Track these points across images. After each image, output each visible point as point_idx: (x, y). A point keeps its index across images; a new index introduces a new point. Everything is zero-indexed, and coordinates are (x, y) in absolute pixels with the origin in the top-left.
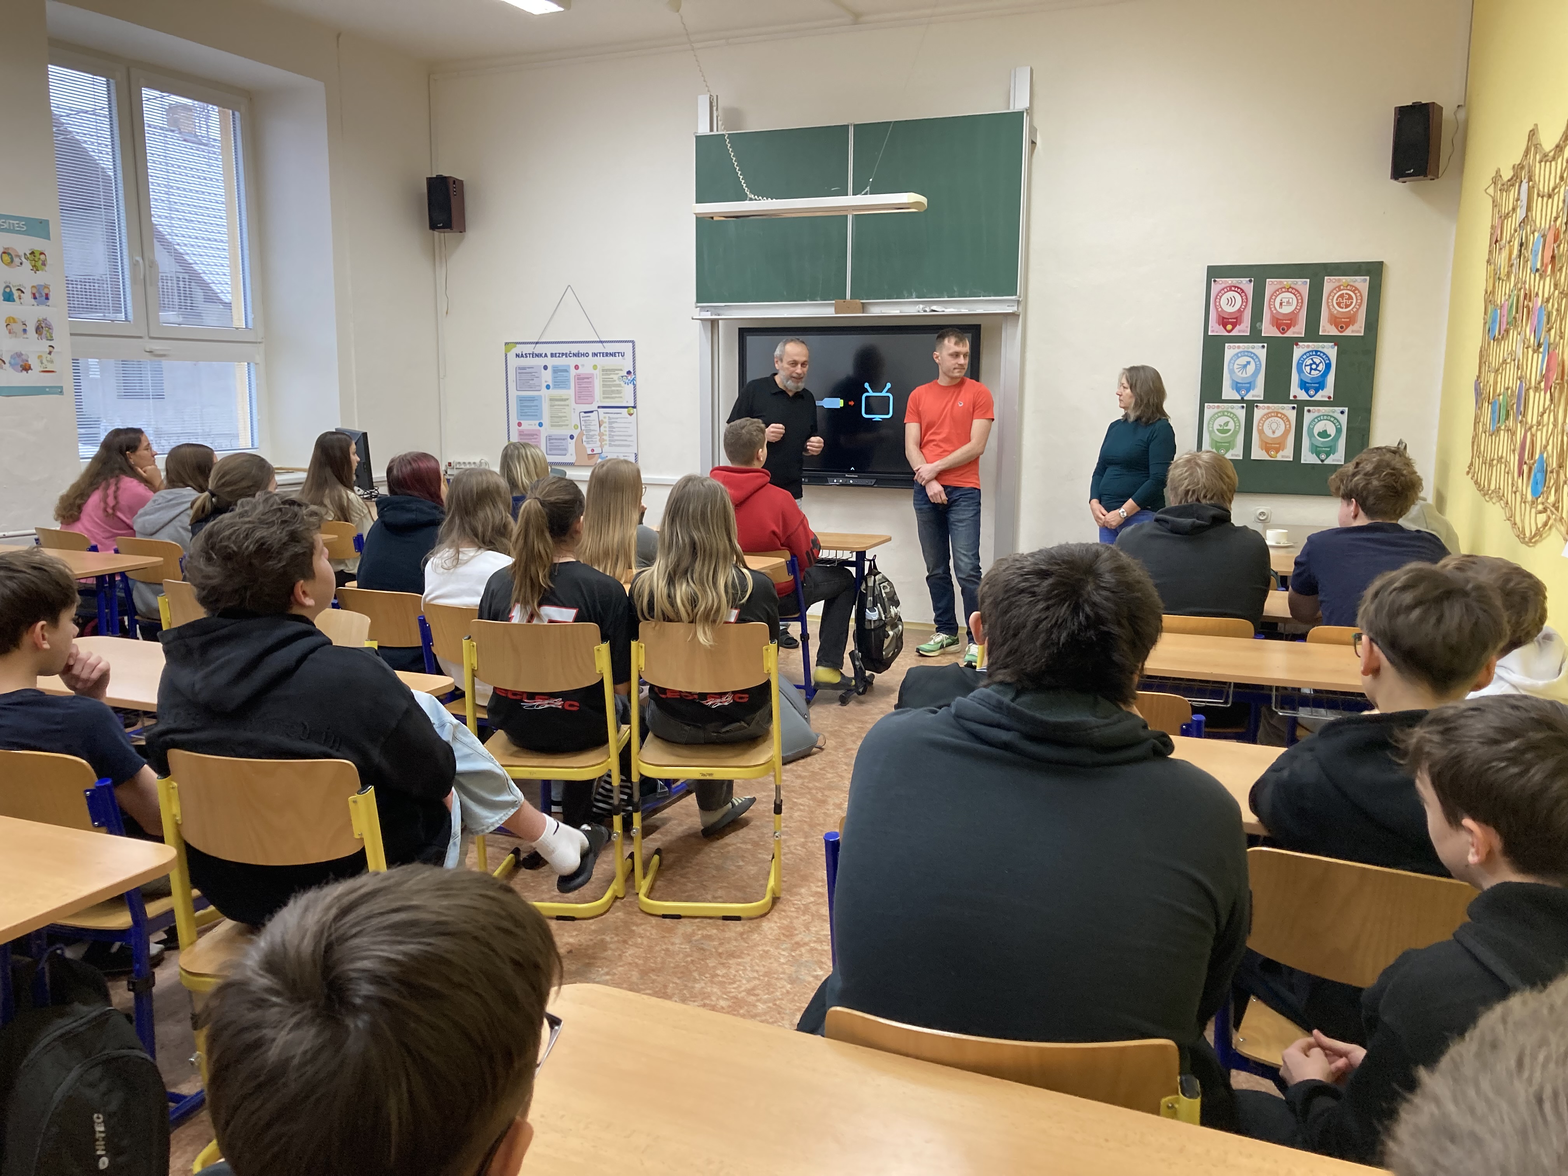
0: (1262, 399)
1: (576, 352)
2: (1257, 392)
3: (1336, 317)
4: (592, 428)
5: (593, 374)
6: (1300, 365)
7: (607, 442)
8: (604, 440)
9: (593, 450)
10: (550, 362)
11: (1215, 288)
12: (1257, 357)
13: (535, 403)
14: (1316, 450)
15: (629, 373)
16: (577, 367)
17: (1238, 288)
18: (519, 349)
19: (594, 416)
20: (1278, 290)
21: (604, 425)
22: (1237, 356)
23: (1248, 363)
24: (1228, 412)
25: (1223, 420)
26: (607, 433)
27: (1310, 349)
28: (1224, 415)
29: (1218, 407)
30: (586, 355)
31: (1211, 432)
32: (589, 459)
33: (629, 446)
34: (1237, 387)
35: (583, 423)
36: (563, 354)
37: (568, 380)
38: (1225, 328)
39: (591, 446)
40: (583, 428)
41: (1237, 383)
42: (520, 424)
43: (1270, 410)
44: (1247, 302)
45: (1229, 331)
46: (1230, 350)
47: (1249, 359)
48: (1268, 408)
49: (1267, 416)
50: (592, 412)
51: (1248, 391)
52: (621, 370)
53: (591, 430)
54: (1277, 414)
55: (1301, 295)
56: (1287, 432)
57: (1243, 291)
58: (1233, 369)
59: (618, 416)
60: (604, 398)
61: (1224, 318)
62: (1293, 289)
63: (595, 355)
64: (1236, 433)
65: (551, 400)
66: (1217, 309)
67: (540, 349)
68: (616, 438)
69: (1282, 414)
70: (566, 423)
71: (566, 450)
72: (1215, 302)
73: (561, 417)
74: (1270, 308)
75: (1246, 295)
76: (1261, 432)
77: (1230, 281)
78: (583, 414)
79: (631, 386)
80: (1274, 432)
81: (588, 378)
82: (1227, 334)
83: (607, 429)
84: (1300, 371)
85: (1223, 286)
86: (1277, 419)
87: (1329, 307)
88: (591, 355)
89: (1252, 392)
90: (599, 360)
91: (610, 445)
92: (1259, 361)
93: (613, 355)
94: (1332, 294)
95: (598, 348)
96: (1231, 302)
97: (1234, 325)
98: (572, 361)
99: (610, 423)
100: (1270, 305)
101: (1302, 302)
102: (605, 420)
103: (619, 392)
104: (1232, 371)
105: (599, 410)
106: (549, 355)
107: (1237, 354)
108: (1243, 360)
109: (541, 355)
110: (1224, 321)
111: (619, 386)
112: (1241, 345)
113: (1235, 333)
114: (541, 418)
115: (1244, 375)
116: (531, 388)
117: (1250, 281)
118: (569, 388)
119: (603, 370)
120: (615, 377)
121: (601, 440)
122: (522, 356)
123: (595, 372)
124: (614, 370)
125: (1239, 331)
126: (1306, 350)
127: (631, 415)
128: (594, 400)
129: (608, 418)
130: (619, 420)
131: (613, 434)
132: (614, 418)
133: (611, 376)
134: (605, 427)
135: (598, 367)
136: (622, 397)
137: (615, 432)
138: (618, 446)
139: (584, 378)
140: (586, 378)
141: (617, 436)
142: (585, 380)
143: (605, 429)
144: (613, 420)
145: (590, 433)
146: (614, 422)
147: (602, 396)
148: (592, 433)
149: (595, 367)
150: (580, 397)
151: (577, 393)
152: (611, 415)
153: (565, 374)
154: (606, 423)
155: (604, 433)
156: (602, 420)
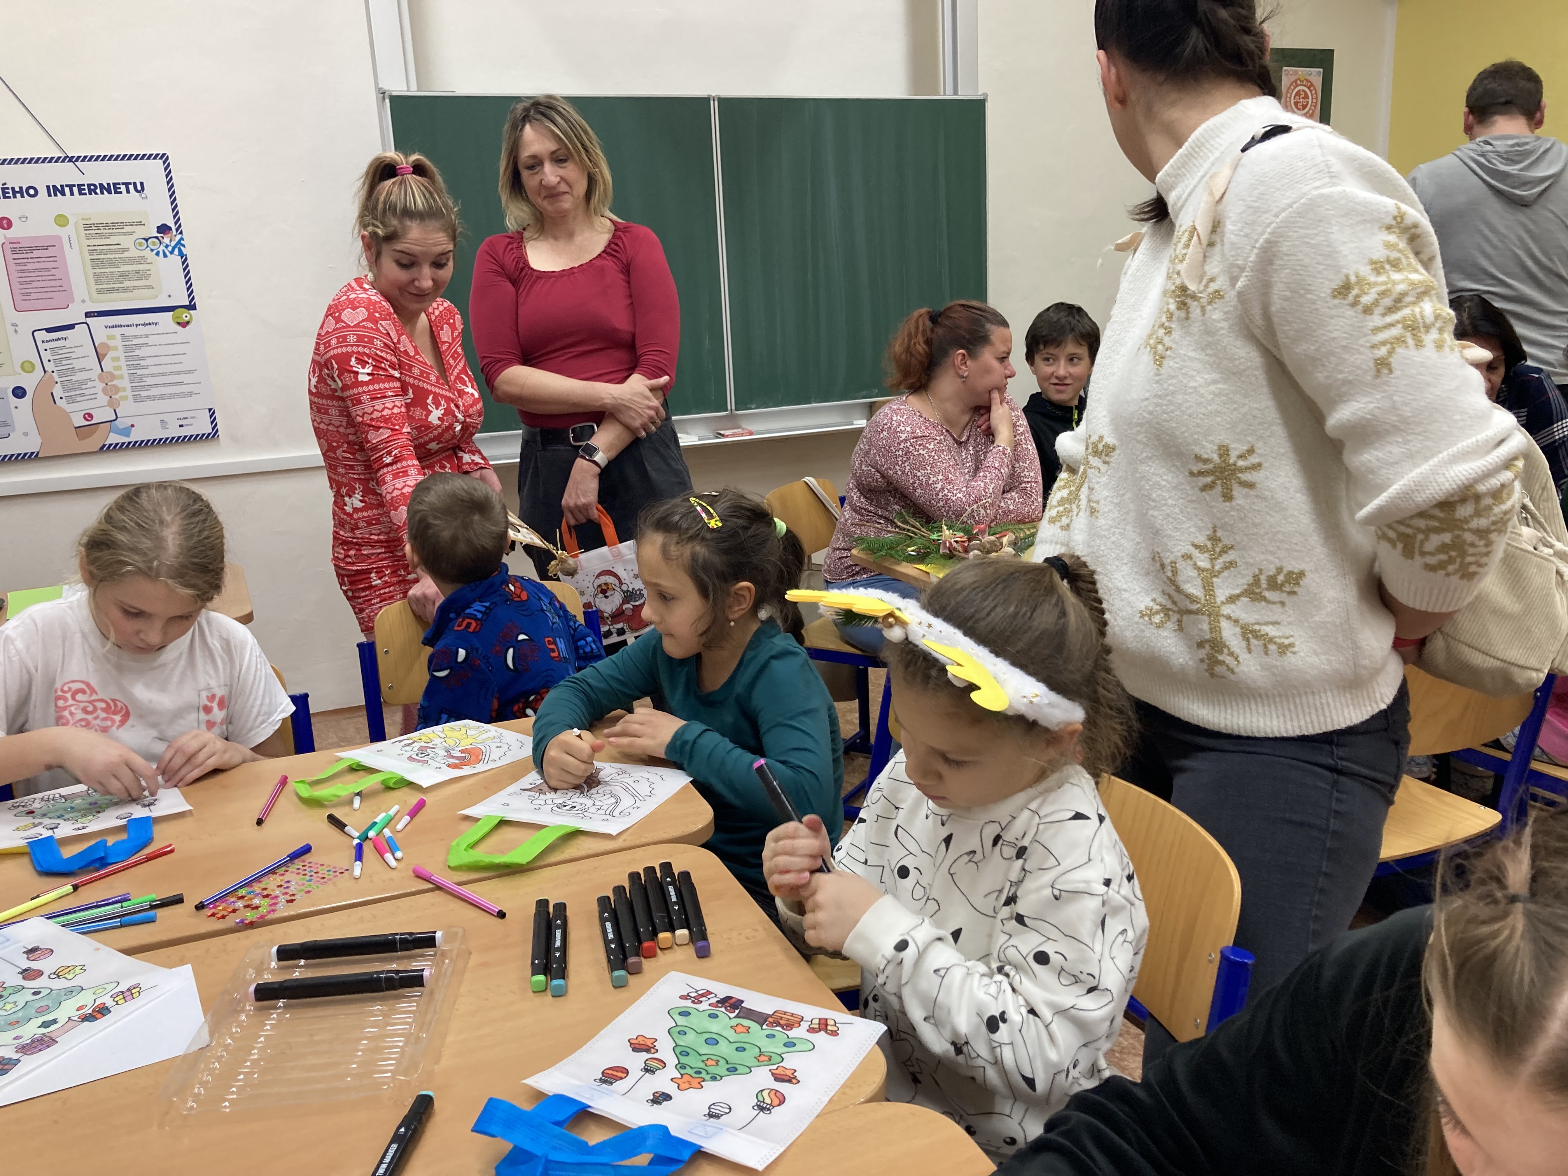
4: (77, 364)
5: (58, 238)
7: (129, 393)
8: (117, 389)
9: (89, 416)
15: (163, 229)
16: (5, 223)
19: (78, 335)
21: (112, 354)
26: (125, 372)
30: (31, 192)
32: (81, 437)
33: (191, 394)
35: (45, 356)
39: (85, 406)
40: (49, 367)
50: (71, 327)
52: (140, 224)
53: (73, 371)
59: (149, 329)
60: (100, 292)
63: (55, 191)
68: (150, 381)
71: (5, 424)
78: (41, 336)
79: (176, 259)
81: (46, 248)
83: (123, 363)
88: (43, 191)
90: (71, 200)
91: (137, 399)
93: (112, 188)
94: (1290, 91)
95: (65, 174)
99: (128, 348)
102: (111, 343)
103: (142, 275)
105: (89, 320)
111: (142, 260)
119: (87, 227)
120: (125, 241)
121: (111, 391)
123: (63, 232)
124: (120, 225)
127: (184, 324)
128: (71, 299)
129: (119, 337)
130: (150, 340)
131: (140, 372)
132: (136, 337)
133: (113, 240)
134: (115, 359)
135: (72, 221)
136: (150, 287)
137: (144, 367)
138: (162, 397)
139: (31, 249)
140: (37, 248)
141: (153, 375)
142: (36, 253)
143: (116, 364)
144: (135, 342)
145: (74, 378)
146: (139, 346)
147: (94, 287)
148: (79, 377)
149: (61, 220)
150: (29, 294)
151: (16, 286)
152: (127, 331)
154: (116, 348)
155: (116, 373)
156: (104, 345)
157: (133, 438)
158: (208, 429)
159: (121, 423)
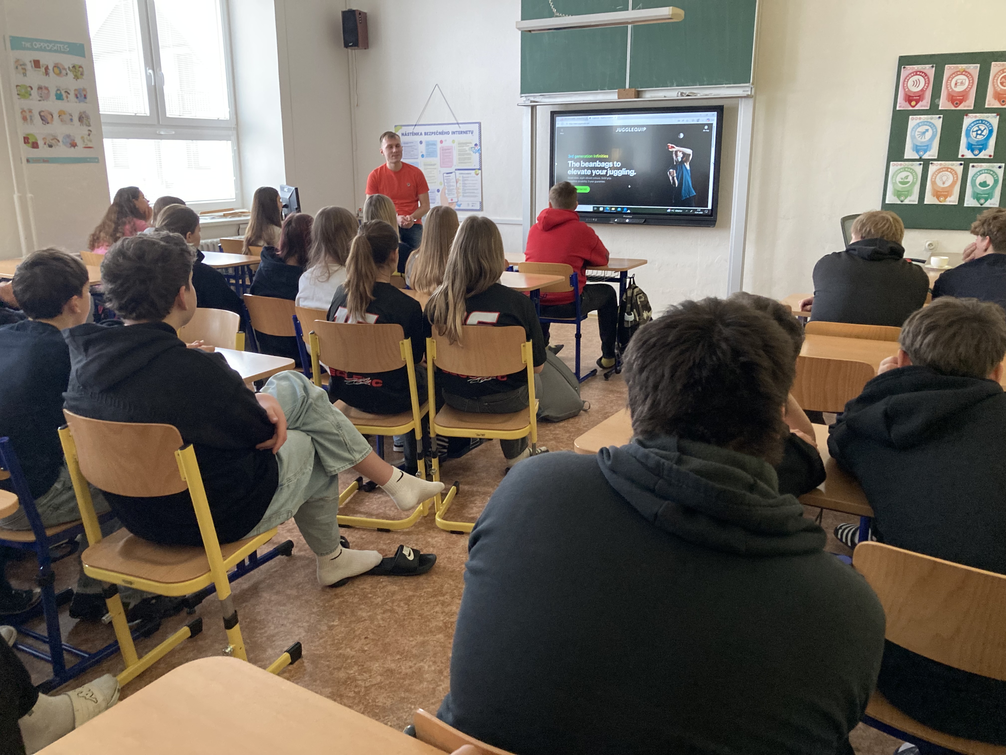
0: (936, 158)
1: (441, 131)
2: (933, 153)
3: (999, 94)
4: (452, 184)
5: (452, 147)
6: (968, 131)
7: (462, 194)
9: (452, 200)
10: (424, 138)
11: (904, 73)
12: (934, 126)
14: (977, 197)
15: (476, 145)
16: (441, 142)
17: (923, 72)
18: (403, 130)
19: (452, 176)
20: (954, 73)
22: (918, 125)
23: (927, 130)
24: (908, 168)
25: (904, 174)
26: (461, 188)
27: (977, 119)
28: (905, 171)
29: (901, 165)
30: (448, 133)
31: (894, 184)
32: (449, 206)
33: (477, 196)
34: (917, 149)
35: (445, 181)
36: (432, 133)
37: (436, 151)
38: (910, 104)
39: (451, 196)
40: (446, 184)
41: (917, 146)
43: (942, 166)
44: (929, 84)
45: (913, 107)
46: (913, 121)
47: (927, 127)
48: (941, 164)
49: (939, 171)
50: (451, 173)
51: (925, 152)
52: (471, 143)
53: (451, 186)
54: (947, 169)
55: (972, 77)
56: (954, 183)
57: (926, 75)
58: (914, 135)
59: (469, 175)
60: (459, 163)
61: (910, 96)
62: (966, 72)
63: (454, 133)
64: (914, 184)
65: (425, 165)
66: (905, 90)
67: (416, 130)
68: (467, 191)
69: (952, 169)
70: (435, 181)
72: (904, 84)
74: (947, 88)
75: (928, 78)
76: (934, 183)
77: (916, 67)
78: (445, 175)
79: (478, 154)
80: (944, 183)
81: (449, 149)
82: (911, 108)
83: (461, 185)
84: (968, 135)
85: (911, 71)
86: (947, 173)
87: (994, 85)
88: (451, 133)
89: (928, 153)
90: (456, 136)
91: (463, 196)
92: (936, 128)
93: (466, 132)
94: (997, 76)
95: (456, 128)
96: (916, 83)
97: (917, 102)
98: (439, 138)
99: (463, 180)
100: (947, 85)
101: (973, 83)
102: (460, 179)
103: (470, 159)
104: (913, 137)
105: (456, 171)
106: (423, 134)
107: (918, 124)
108: (922, 129)
109: (418, 134)
110: (909, 99)
111: (470, 154)
112: (922, 116)
113: (917, 108)
115: (923, 140)
116: (411, 157)
117: (933, 67)
118: (436, 156)
119: (459, 144)
120: (467, 148)
121: (458, 193)
122: (406, 135)
123: (453, 145)
124: (466, 143)
125: (922, 106)
126: (974, 119)
127: (477, 174)
128: (453, 165)
129: (462, 177)
130: (469, 179)
131: (465, 188)
132: (466, 177)
133: (464, 148)
134: (459, 183)
135: (456, 141)
136: (470, 162)
138: (470, 196)
139: (446, 150)
141: (468, 189)
145: (450, 188)
146: (466, 180)
147: (458, 161)
148: (452, 188)
149: (454, 141)
150: (444, 163)
151: (442, 160)
152: (464, 176)
153: (434, 147)
156: (458, 179)
157: (461, 208)
158: (479, 208)
159: (459, 203)
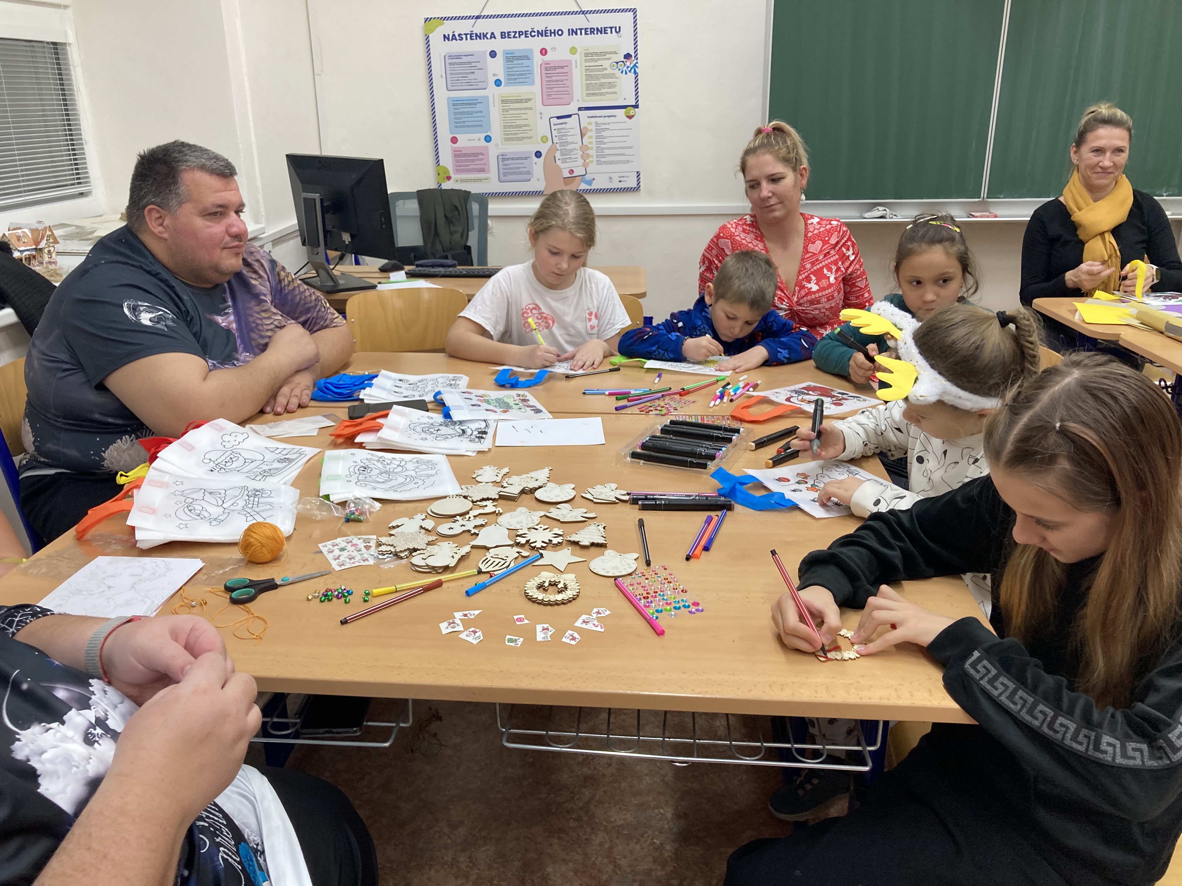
1: (541, 28)
4: (570, 139)
5: (570, 61)
8: (588, 156)
9: (571, 171)
10: (500, 45)
13: (478, 107)
15: (628, 56)
16: (543, 52)
18: (448, 28)
19: (573, 121)
21: (589, 134)
30: (558, 33)
32: (566, 184)
33: (628, 162)
35: (555, 133)
36: (521, 33)
37: (531, 72)
39: (570, 165)
42: (454, 140)
50: (569, 116)
52: (616, 53)
53: (567, 143)
59: (612, 119)
60: (588, 95)
63: (573, 32)
65: (503, 101)
67: (481, 27)
68: (607, 152)
70: (529, 134)
71: (529, 173)
73: (521, 126)
78: (554, 121)
79: (632, 76)
81: (563, 67)
83: (594, 140)
88: (566, 32)
90: (580, 38)
91: (599, 163)
93: (602, 31)
95: (579, 22)
98: (536, 43)
99: (598, 131)
102: (589, 127)
103: (612, 85)
105: (580, 112)
106: (498, 35)
109: (485, 36)
111: (612, 76)
114: (489, 129)
116: (471, 86)
118: (533, 83)
119: (586, 55)
120: (606, 64)
121: (585, 156)
122: (454, 37)
123: (573, 58)
124: (605, 53)
127: (630, 117)
128: (572, 99)
129: (594, 125)
130: (612, 127)
131: (603, 146)
132: (603, 124)
133: (599, 63)
134: (590, 137)
135: (579, 50)
136: (615, 93)
137: (605, 143)
138: (612, 163)
139: (555, 68)
140: (559, 67)
141: (609, 148)
142: (558, 71)
143: (591, 140)
144: (603, 127)
145: (567, 148)
146: (604, 130)
147: (585, 92)
148: (570, 147)
149: (573, 51)
150: (550, 95)
151: (545, 90)
152: (600, 120)
153: (525, 62)
154: (591, 130)
155: (590, 146)
156: (585, 128)
157: (592, 187)
158: (634, 185)
